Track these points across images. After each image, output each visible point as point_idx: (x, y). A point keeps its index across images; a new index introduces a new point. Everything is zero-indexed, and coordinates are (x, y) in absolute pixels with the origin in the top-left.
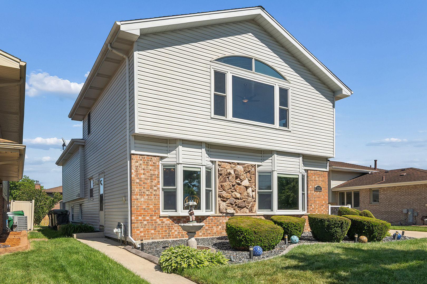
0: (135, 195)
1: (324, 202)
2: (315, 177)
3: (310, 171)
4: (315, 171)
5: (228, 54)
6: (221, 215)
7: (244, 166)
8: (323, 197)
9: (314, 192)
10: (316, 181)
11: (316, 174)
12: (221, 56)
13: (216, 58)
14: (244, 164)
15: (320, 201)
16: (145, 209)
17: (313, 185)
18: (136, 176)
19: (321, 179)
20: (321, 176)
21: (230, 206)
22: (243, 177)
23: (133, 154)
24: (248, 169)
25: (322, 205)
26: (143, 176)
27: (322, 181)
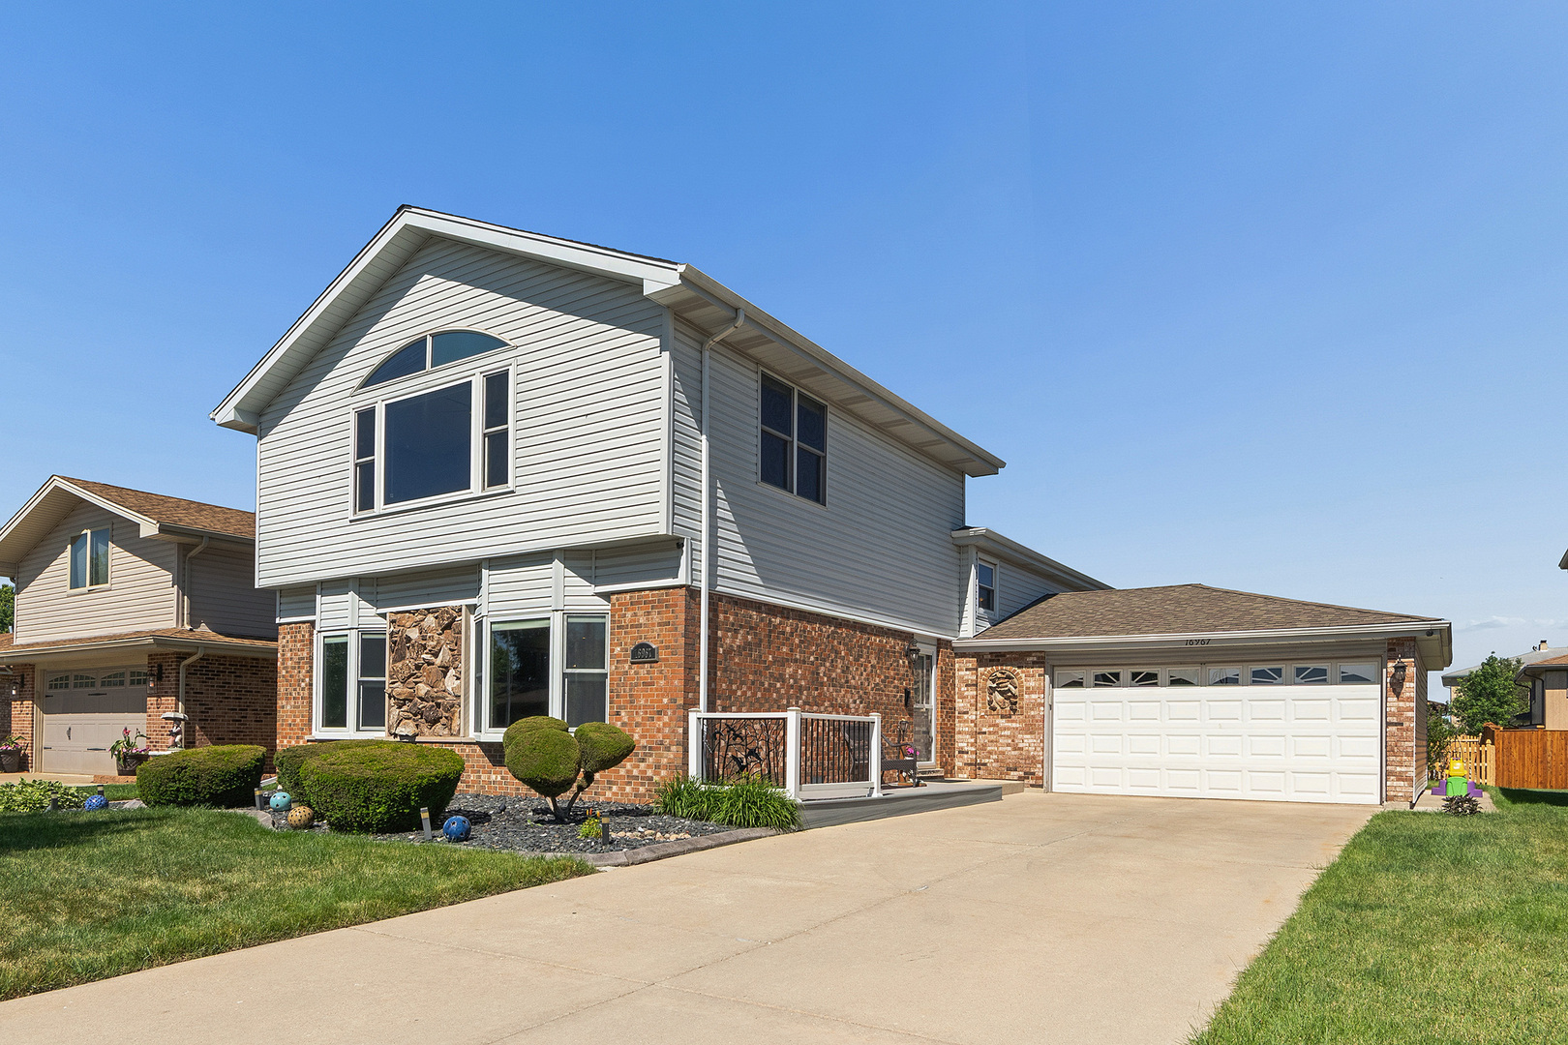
0: (282, 699)
1: (665, 701)
2: (635, 615)
3: (619, 596)
4: (636, 594)
5: (377, 361)
6: (392, 739)
7: (436, 615)
8: (662, 682)
9: (630, 668)
10: (640, 625)
11: (639, 603)
12: (366, 372)
13: (356, 383)
14: (437, 609)
15: (650, 695)
16: (290, 725)
17: (625, 644)
18: (283, 664)
19: (656, 618)
20: (657, 607)
21: (410, 719)
22: (432, 643)
23: (281, 624)
24: (443, 620)
25: (659, 713)
26: (289, 663)
27: (659, 624)
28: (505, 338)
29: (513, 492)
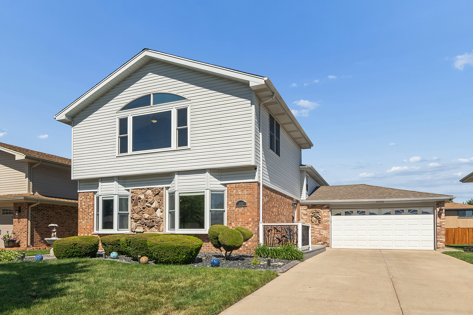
0: (80, 219)
1: (250, 219)
2: (237, 191)
3: (230, 185)
4: (238, 184)
5: (129, 101)
6: (132, 233)
7: (152, 190)
8: (248, 214)
9: (235, 209)
10: (239, 195)
11: (239, 187)
12: (123, 105)
13: (119, 108)
14: (152, 188)
15: (244, 218)
16: (85, 229)
17: (233, 201)
18: (81, 207)
19: (246, 192)
20: (246, 189)
21: (140, 226)
22: (151, 200)
23: (79, 193)
24: (156, 192)
25: (247, 223)
26: (84, 206)
27: (247, 194)
28: (186, 97)
29: (190, 149)
